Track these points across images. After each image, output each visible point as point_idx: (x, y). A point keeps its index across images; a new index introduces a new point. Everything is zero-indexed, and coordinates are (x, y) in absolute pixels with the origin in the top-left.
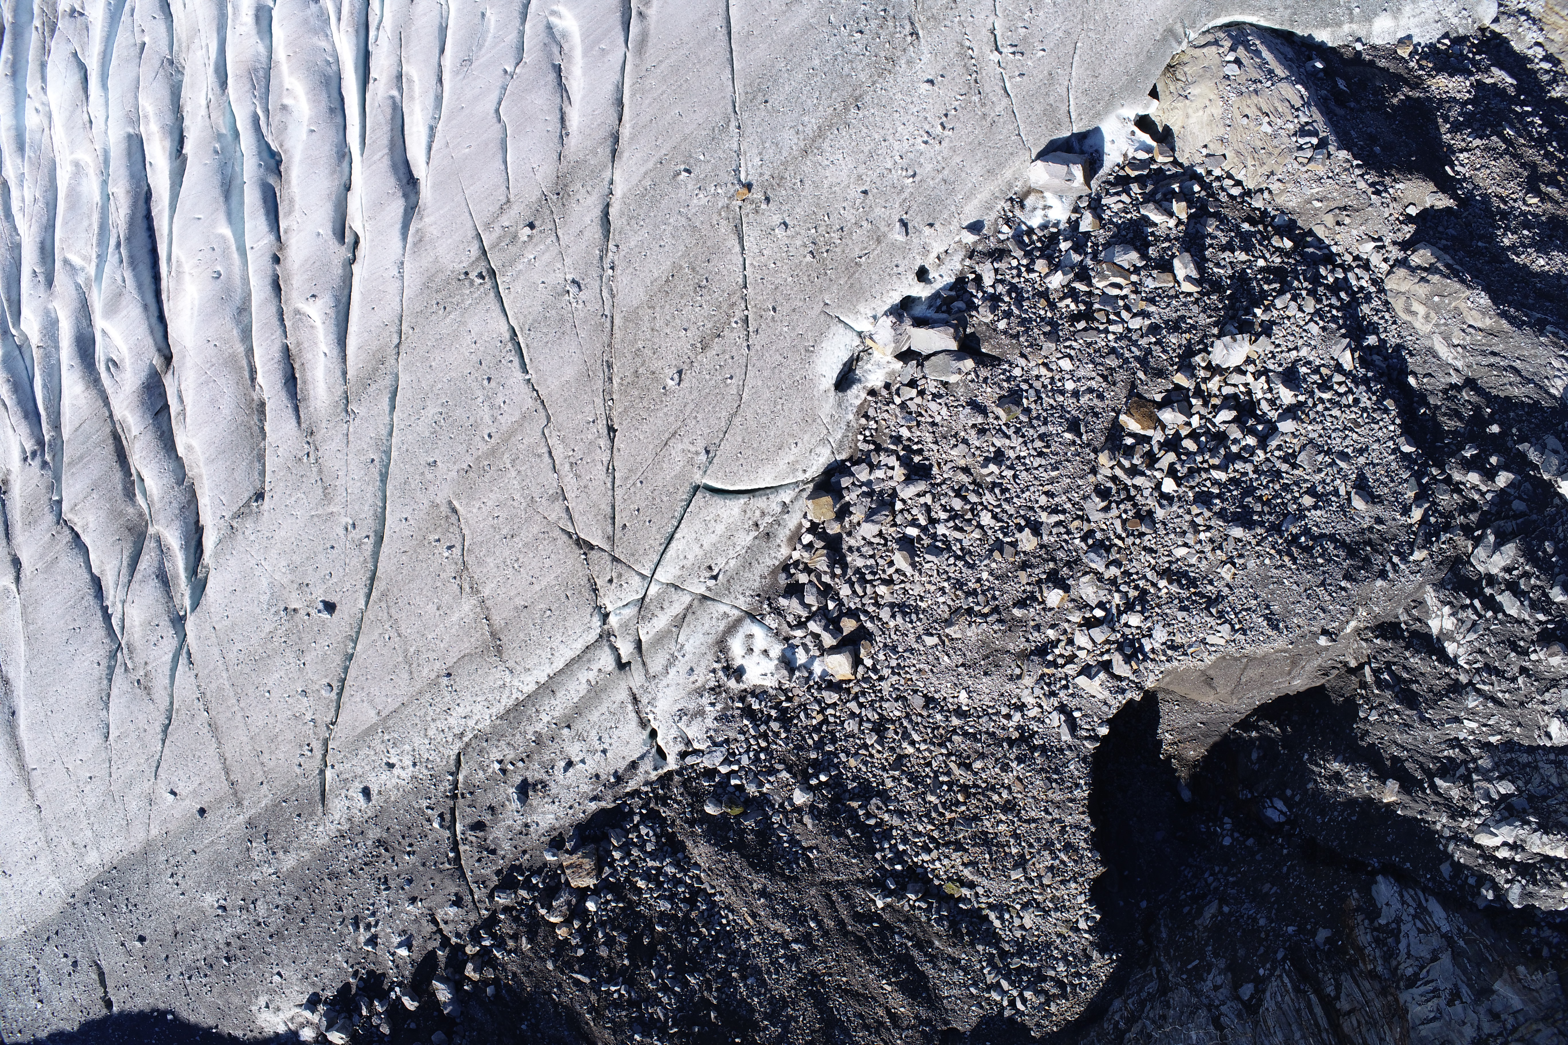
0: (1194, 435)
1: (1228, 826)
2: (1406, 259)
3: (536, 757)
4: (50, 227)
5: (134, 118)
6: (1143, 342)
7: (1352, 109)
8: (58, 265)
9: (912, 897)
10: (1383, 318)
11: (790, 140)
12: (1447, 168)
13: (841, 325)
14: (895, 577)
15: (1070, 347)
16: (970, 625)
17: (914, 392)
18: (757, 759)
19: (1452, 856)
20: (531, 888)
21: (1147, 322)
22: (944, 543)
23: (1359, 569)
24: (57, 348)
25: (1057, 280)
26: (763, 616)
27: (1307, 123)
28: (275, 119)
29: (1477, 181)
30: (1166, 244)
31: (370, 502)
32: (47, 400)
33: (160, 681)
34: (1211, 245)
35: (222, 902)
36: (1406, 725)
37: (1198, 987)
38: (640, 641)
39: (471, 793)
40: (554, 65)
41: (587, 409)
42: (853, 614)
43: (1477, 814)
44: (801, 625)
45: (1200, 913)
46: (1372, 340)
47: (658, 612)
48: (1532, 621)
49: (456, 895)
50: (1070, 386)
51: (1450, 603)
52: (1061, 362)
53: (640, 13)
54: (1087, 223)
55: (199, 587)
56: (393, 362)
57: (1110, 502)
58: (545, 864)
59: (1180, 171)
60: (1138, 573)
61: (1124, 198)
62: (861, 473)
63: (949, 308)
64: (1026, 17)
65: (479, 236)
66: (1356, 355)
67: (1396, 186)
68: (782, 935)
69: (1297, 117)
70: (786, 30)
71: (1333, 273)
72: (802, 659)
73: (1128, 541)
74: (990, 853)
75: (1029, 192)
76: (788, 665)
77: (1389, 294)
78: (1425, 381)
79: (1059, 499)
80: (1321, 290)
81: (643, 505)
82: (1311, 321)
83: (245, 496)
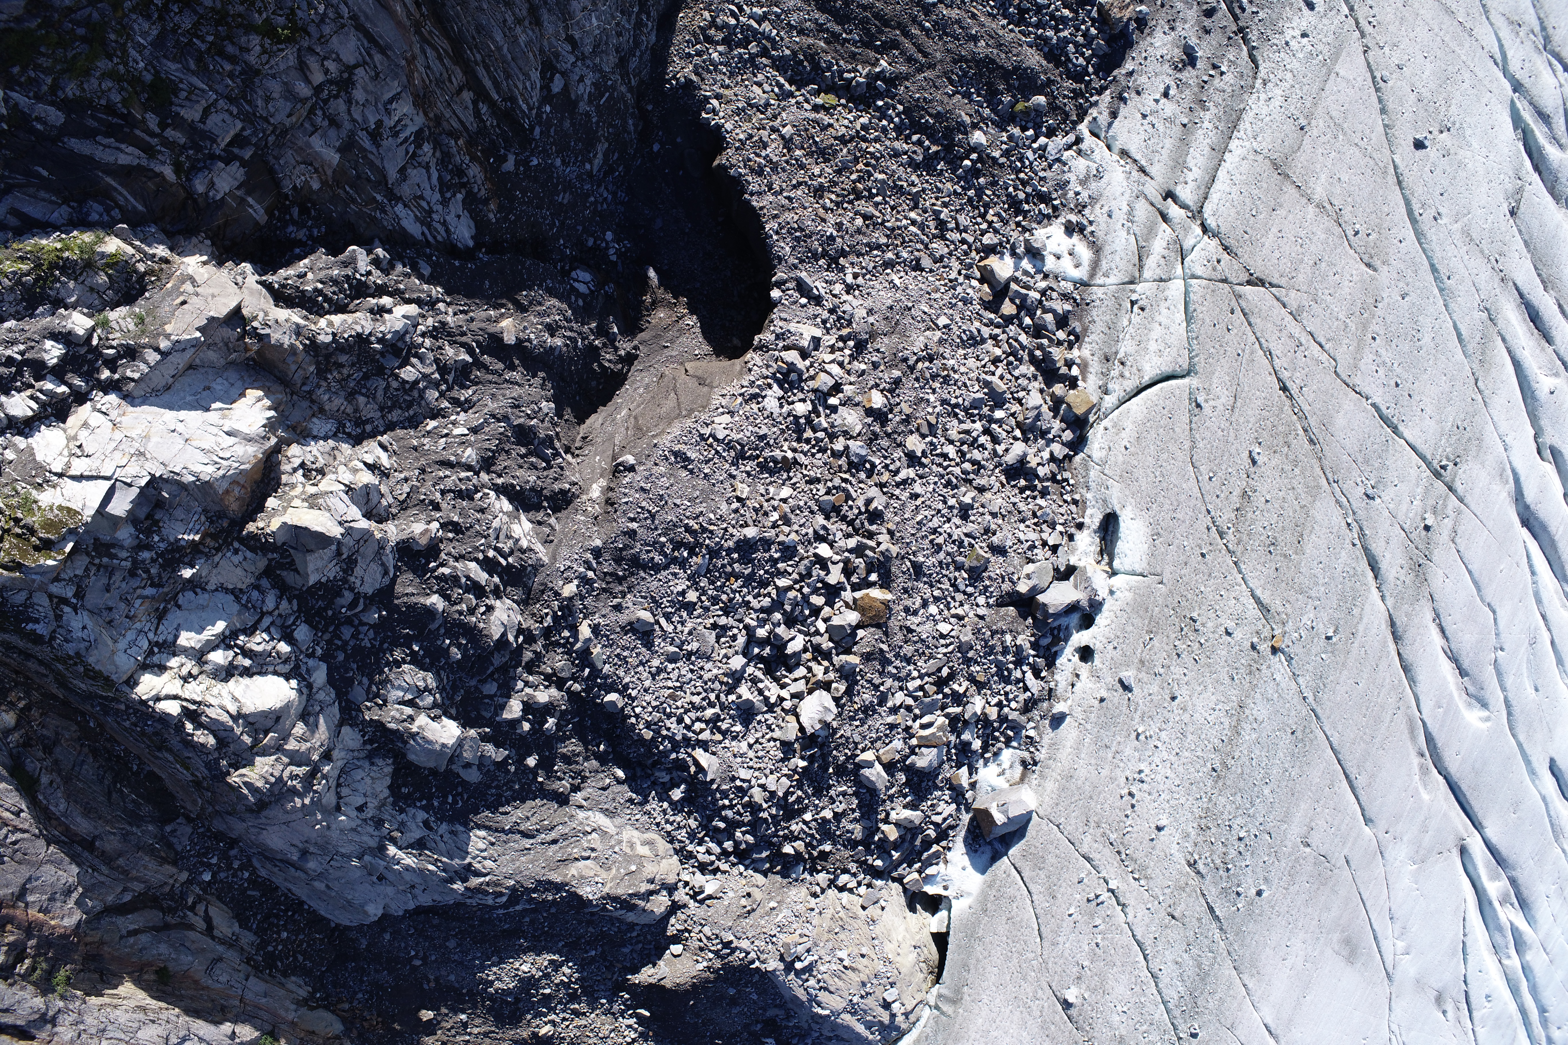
0: (816, 611)
1: (612, 251)
2: (671, 895)
3: (1196, 90)
6: (888, 682)
7: (757, 1022)
9: (862, 80)
10: (671, 823)
11: (1259, 710)
12: (648, 1014)
13: (1139, 571)
14: (993, 368)
15: (947, 646)
16: (926, 346)
17: (1051, 543)
18: (1021, 160)
21: (890, 704)
22: (973, 415)
23: (626, 547)
25: (977, 705)
26: (1076, 289)
27: (808, 980)
29: (610, 1019)
30: (892, 791)
31: (1433, 245)
34: (853, 811)
36: (517, 407)
37: (598, 75)
38: (1167, 223)
39: (1230, 39)
40: (1467, 675)
41: (1312, 395)
42: (1008, 320)
43: (424, 335)
44: (1043, 293)
45: (606, 155)
46: (677, 794)
47: (1166, 253)
48: (451, 562)
50: (933, 609)
51: (523, 551)
52: (950, 627)
53: (1423, 755)
54: (962, 777)
55: (1517, 121)
56: (1474, 366)
57: (867, 511)
59: (895, 874)
60: (813, 455)
61: (938, 819)
62: (1058, 450)
63: (1052, 634)
64: (1099, 937)
65: (1461, 501)
66: (693, 769)
67: (705, 964)
68: (947, 6)
69: (819, 981)
70: (1303, 806)
71: (737, 844)
72: (1026, 264)
73: (837, 481)
74: (815, 142)
75: (1022, 779)
76: (1035, 254)
77: (672, 852)
78: (608, 781)
79: (905, 496)
80: (747, 818)
81: (1228, 336)
82: (749, 781)
83: (1522, 208)
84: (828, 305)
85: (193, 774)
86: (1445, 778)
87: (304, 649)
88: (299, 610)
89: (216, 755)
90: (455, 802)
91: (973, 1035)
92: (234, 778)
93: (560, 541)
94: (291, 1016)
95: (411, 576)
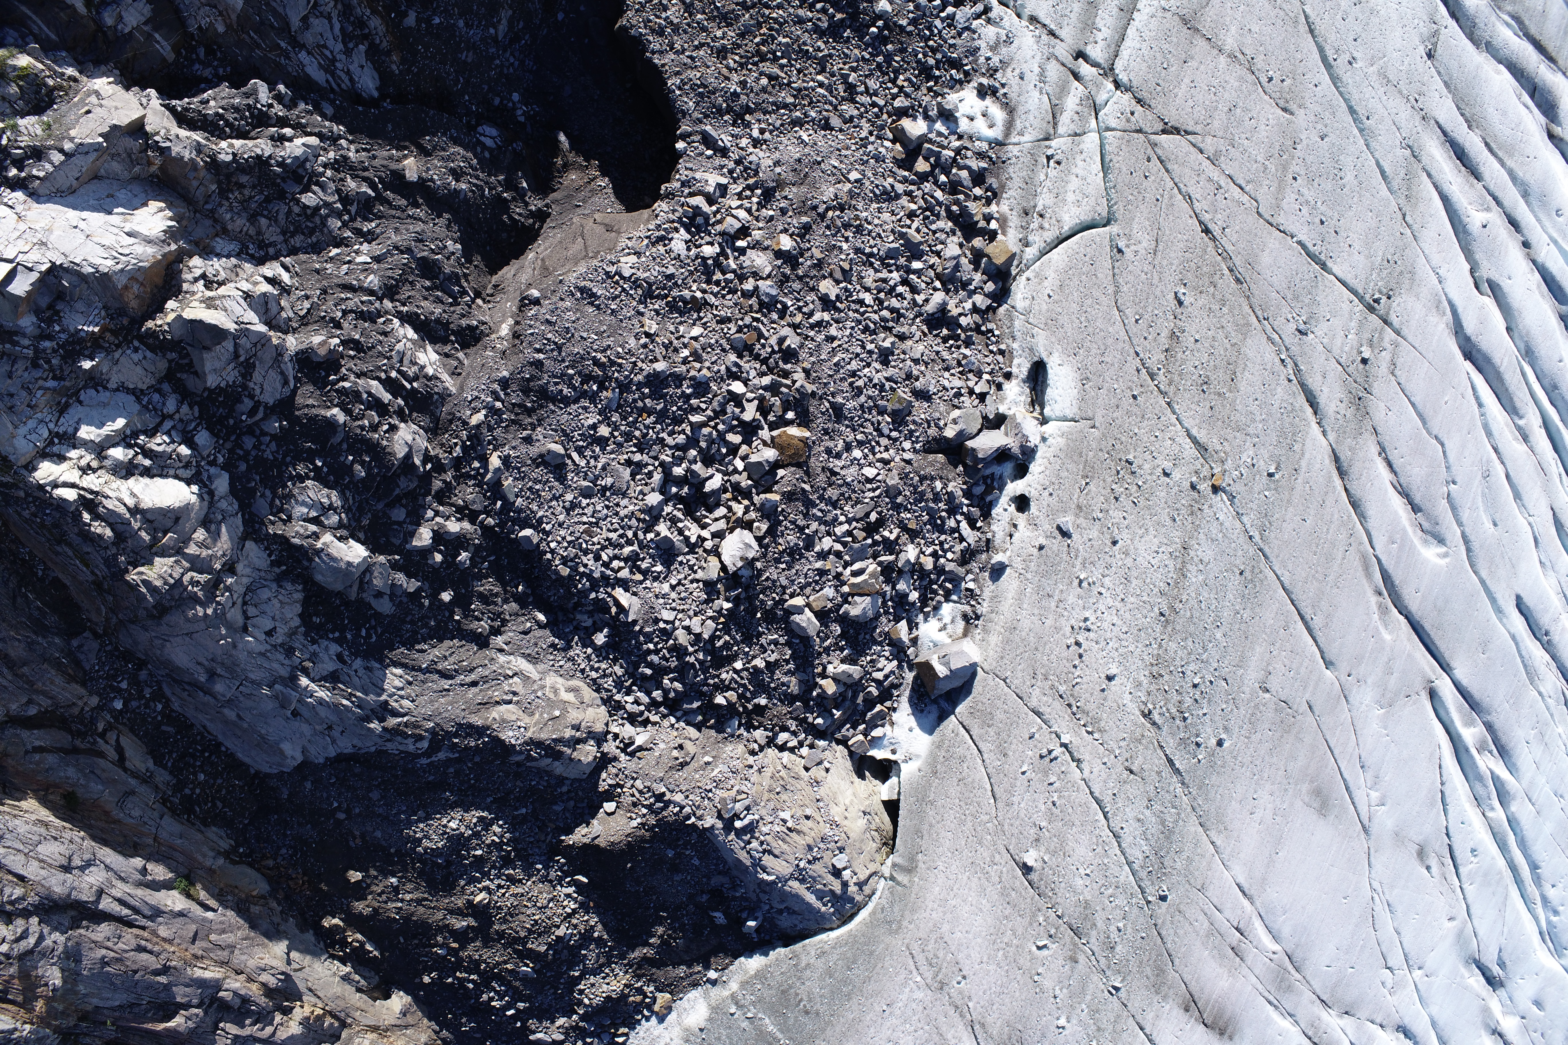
0: (734, 450)
1: (519, 112)
2: (599, 746)
6: (814, 525)
7: (703, 892)
10: (597, 670)
11: (1203, 551)
12: (586, 880)
13: (1071, 416)
14: (908, 222)
15: (874, 490)
16: (836, 196)
17: (977, 390)
18: (929, 28)
19: (331, 120)
21: (817, 549)
22: (889, 265)
23: (532, 378)
25: (911, 553)
26: (991, 147)
27: (750, 841)
29: (547, 886)
30: (827, 643)
31: (1350, 87)
34: (787, 662)
36: (421, 241)
38: (1078, 81)
40: (1420, 510)
41: (1235, 236)
42: (923, 177)
43: (325, 166)
44: (958, 151)
45: (510, 22)
46: (600, 639)
47: (1079, 109)
48: (352, 377)
50: (857, 453)
51: (429, 378)
52: (875, 471)
53: (1380, 594)
54: (902, 631)
56: (1400, 202)
57: (780, 350)
59: (838, 736)
60: (723, 297)
61: (879, 676)
62: (980, 300)
63: (985, 483)
64: (1056, 795)
65: (1398, 333)
66: (614, 610)
67: (639, 820)
69: (762, 843)
70: (1258, 649)
71: (666, 692)
72: (939, 126)
73: (748, 320)
74: (717, 8)
75: (965, 634)
76: (948, 116)
77: (599, 702)
78: (529, 625)
79: (820, 338)
80: (674, 663)
81: (1145, 183)
82: (673, 622)
83: (1439, 50)
84: (734, 156)
85: (93, 573)
86: (1406, 617)
87: (205, 453)
88: (200, 417)
89: (114, 551)
90: (369, 636)
91: (930, 906)
92: (133, 576)
93: (469, 374)
94: (208, 863)
95: (311, 388)
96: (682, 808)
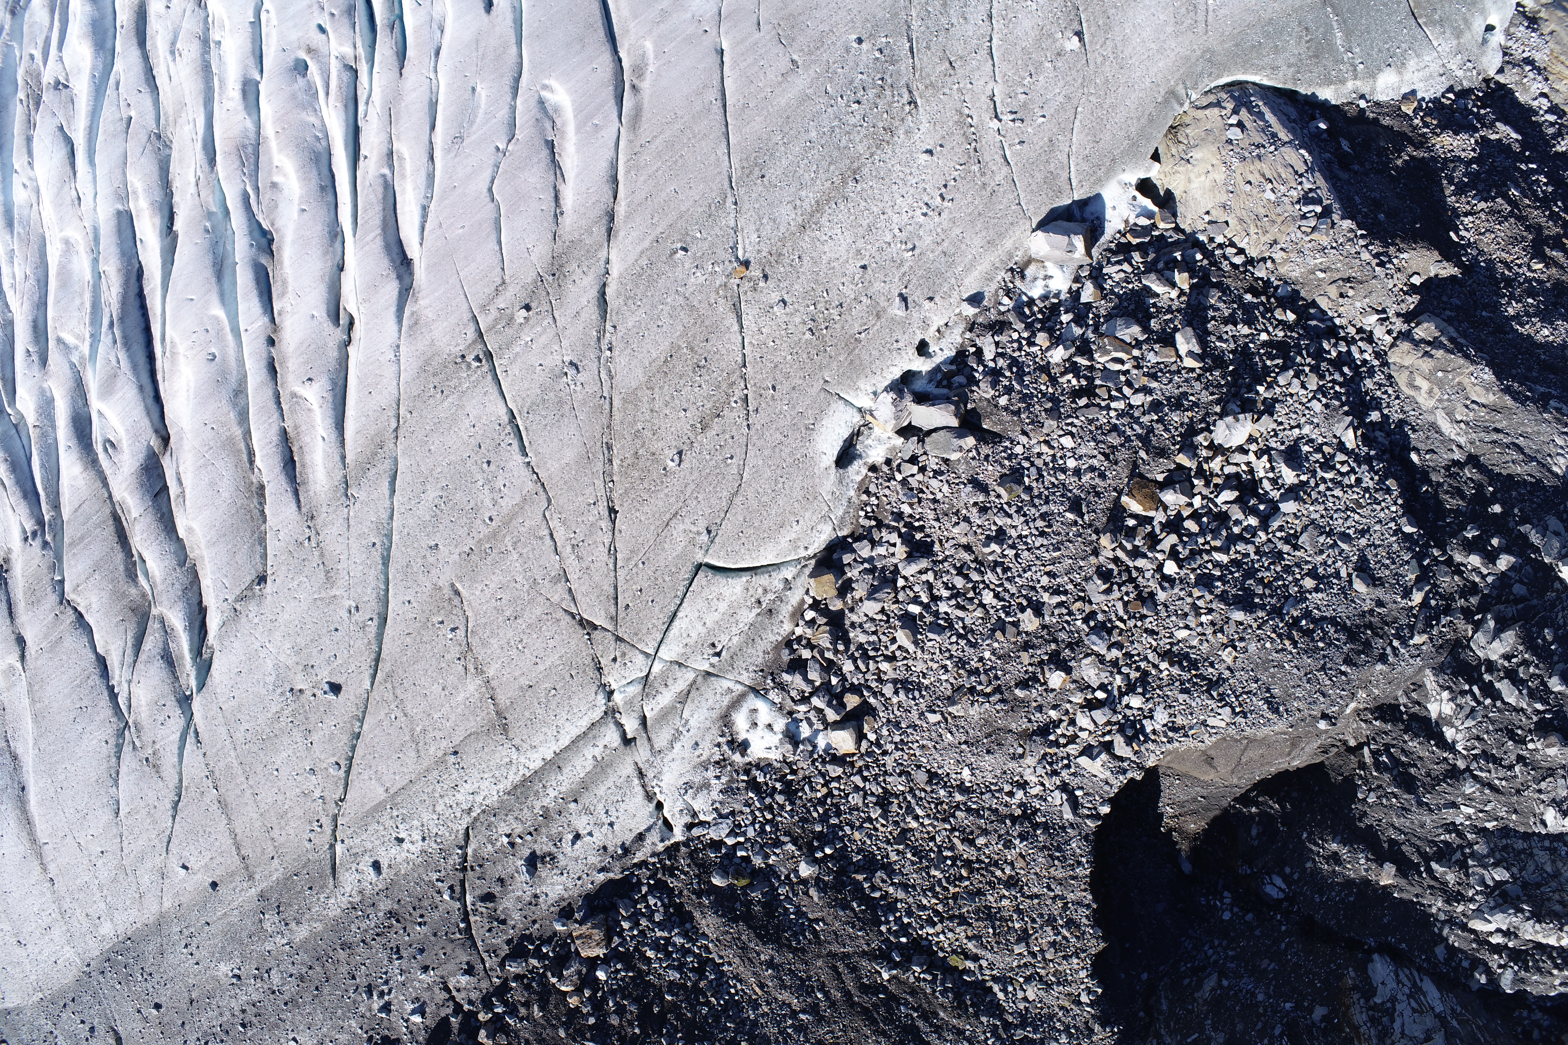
0: (1195, 516)
1: (1227, 901)
2: (1409, 331)
3: (544, 830)
4: (42, 305)
5: (123, 194)
6: (1145, 419)
7: (1356, 173)
8: (52, 344)
9: (918, 969)
10: (1386, 392)
11: (788, 216)
12: (1452, 234)
13: (841, 402)
14: (898, 653)
15: (1072, 424)
16: (972, 704)
17: (915, 469)
18: (763, 831)
19: (1447, 939)
20: (542, 957)
21: (1149, 399)
22: (946, 620)
23: (1359, 653)
24: (54, 427)
25: (1058, 355)
26: (767, 691)
27: (1311, 190)
28: (265, 197)
29: (1481, 246)
30: (1168, 317)
31: (373, 585)
32: (46, 481)
33: (169, 760)
34: (1213, 318)
35: (236, 971)
36: (1404, 809)
38: (645, 717)
39: (480, 866)
40: (547, 141)
41: (587, 492)
42: (856, 689)
43: (1472, 900)
44: (805, 700)
45: (1199, 986)
46: (1375, 416)
47: (662, 689)
48: (1530, 710)
49: (468, 963)
50: (1071, 463)
51: (1449, 688)
52: (1063, 440)
53: (634, 87)
54: (1088, 294)
55: (204, 668)
56: (392, 446)
57: (1112, 584)
58: (555, 933)
59: (1182, 238)
60: (1140, 655)
61: (1126, 267)
62: (863, 550)
63: (950, 383)
64: (1026, 82)
65: (474, 318)
66: (1359, 433)
67: (1400, 256)
68: (789, 1005)
70: (783, 102)
71: (1337, 346)
72: (807, 733)
73: (1130, 624)
74: (994, 928)
75: (1029, 261)
76: (792, 738)
77: (1392, 368)
78: (1427, 457)
79: (1061, 580)
80: (1324, 366)
81: (645, 585)
82: (1314, 398)
83: (248, 580)
86: (617, 53)
91: (1172, 55)
93: (1406, 681)
96: (1366, 246)
